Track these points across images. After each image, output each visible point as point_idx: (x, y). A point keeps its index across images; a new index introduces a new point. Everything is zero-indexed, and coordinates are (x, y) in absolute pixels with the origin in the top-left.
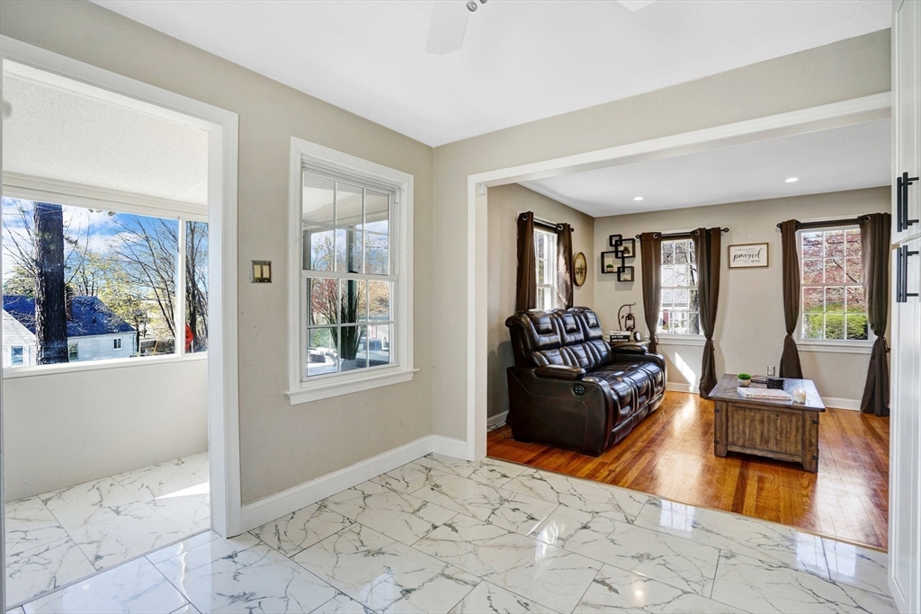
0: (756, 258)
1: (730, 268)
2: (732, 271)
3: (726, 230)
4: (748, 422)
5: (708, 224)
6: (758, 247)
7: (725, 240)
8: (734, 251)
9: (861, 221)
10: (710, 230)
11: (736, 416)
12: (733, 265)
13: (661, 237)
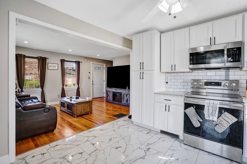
0: (55, 67)
1: (48, 69)
2: (49, 70)
3: (48, 58)
4: (81, 107)
5: (43, 56)
6: (55, 65)
7: (48, 61)
8: (49, 65)
9: (75, 62)
10: (43, 57)
11: (78, 106)
12: (49, 69)
13: (25, 57)
